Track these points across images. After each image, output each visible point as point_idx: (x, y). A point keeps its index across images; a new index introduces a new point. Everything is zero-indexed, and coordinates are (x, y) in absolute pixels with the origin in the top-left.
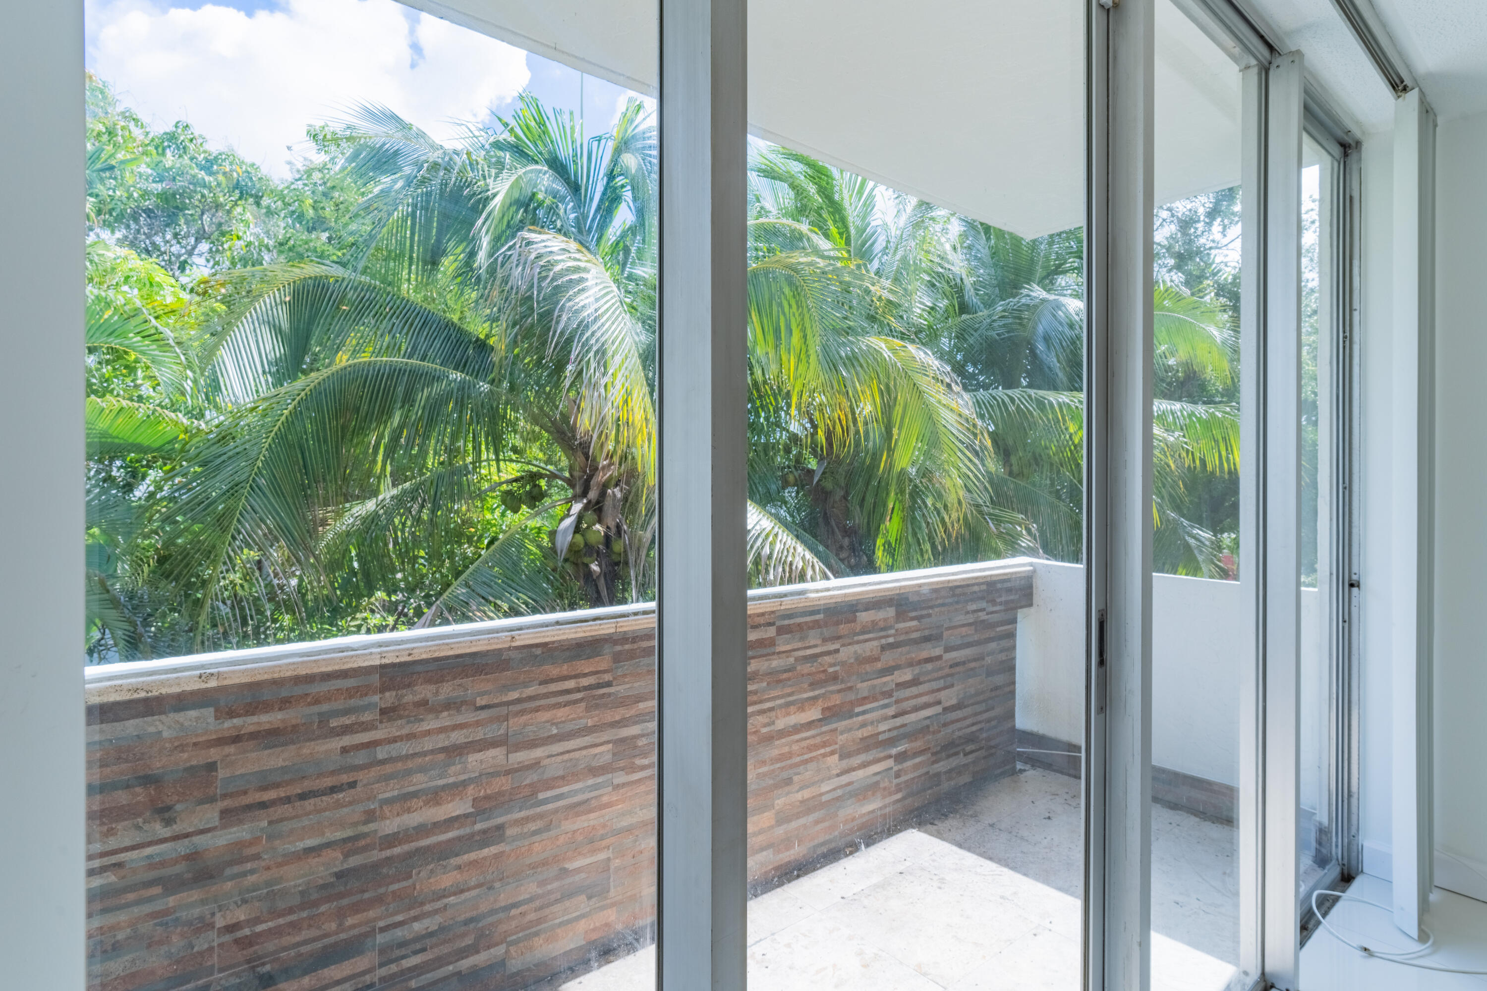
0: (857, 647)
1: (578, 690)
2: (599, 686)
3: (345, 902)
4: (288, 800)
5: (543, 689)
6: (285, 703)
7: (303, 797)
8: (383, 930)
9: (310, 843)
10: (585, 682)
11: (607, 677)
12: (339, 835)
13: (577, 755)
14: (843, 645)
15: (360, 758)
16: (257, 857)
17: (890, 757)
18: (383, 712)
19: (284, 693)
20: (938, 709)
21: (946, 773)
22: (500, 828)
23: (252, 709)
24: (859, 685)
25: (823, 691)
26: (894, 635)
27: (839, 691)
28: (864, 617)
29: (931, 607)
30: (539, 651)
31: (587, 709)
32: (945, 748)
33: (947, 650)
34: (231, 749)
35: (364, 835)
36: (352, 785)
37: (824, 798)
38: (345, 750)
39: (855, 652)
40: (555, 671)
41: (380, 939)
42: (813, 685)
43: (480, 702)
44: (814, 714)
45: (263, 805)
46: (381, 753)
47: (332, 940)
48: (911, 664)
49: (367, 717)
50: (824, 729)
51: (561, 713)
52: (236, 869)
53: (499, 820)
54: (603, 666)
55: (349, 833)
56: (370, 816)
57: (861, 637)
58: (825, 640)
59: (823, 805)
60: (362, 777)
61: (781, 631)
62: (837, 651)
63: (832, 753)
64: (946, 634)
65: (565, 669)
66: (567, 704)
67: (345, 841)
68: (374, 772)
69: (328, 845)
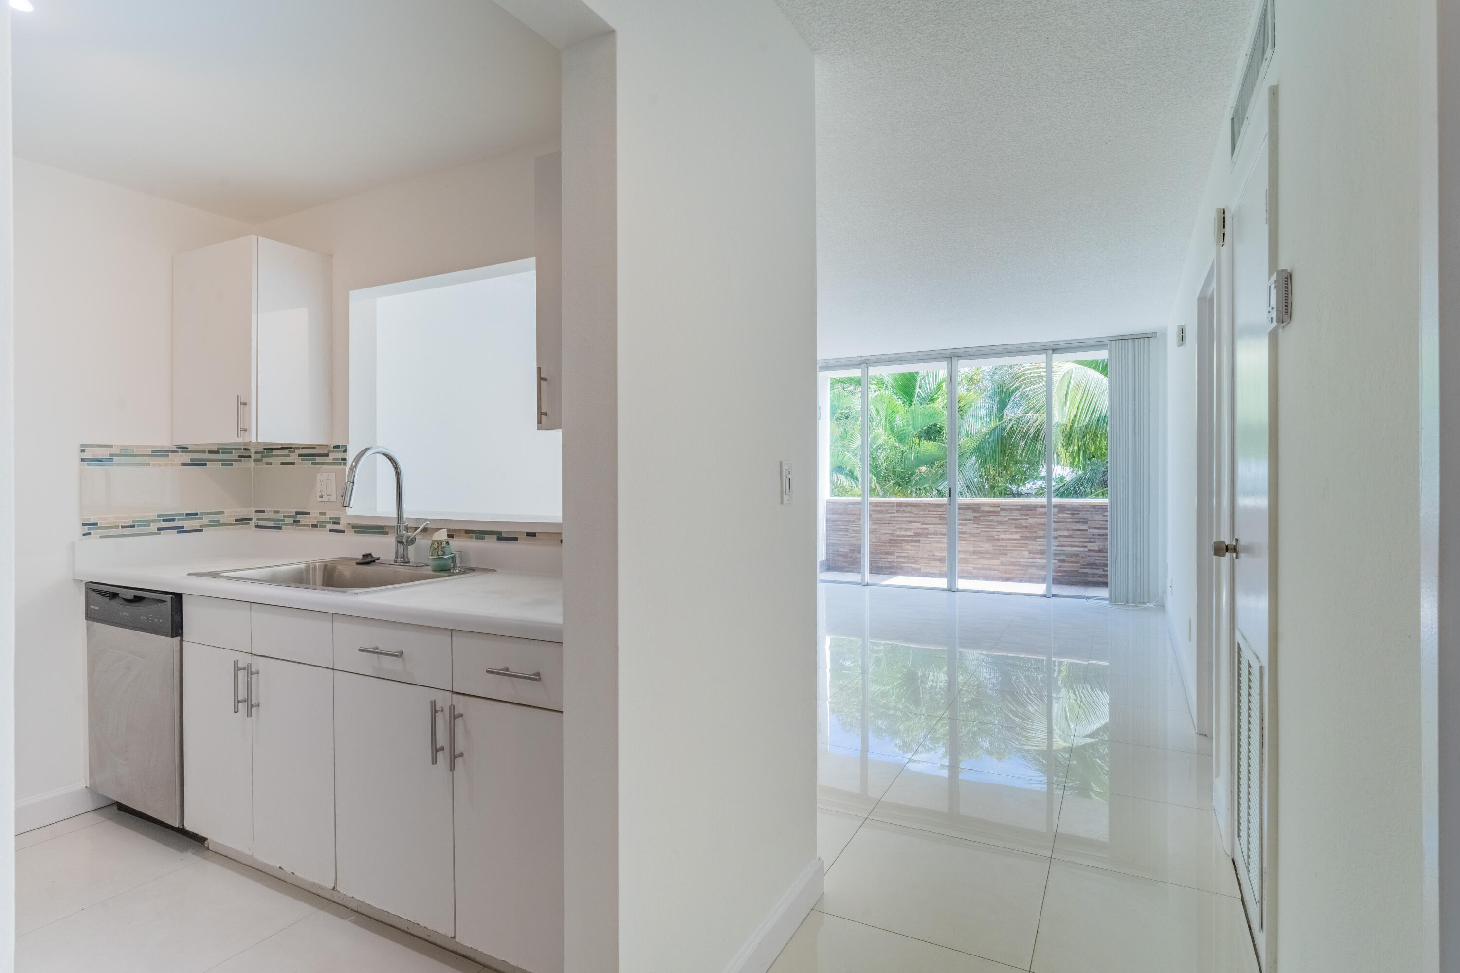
0: (1037, 519)
1: (937, 514)
2: (943, 514)
3: (891, 544)
4: (881, 523)
5: (929, 513)
6: (881, 506)
7: (884, 523)
8: (897, 552)
9: (885, 532)
10: (939, 513)
11: (944, 513)
12: (889, 532)
13: (937, 529)
14: (1031, 518)
15: (893, 519)
16: (877, 532)
17: (1056, 559)
18: (897, 511)
19: (881, 504)
20: (1086, 549)
21: (1090, 574)
22: (919, 540)
23: (877, 506)
24: (1038, 532)
25: (1021, 530)
26: (1057, 518)
27: (1028, 532)
28: (1040, 510)
29: (1080, 511)
30: (928, 504)
31: (940, 519)
32: (1088, 564)
33: (1090, 528)
34: (874, 513)
35: (893, 533)
36: (892, 523)
37: (1021, 564)
38: (890, 517)
39: (1036, 521)
40: (931, 509)
41: (897, 554)
42: (1016, 528)
43: (915, 513)
44: (1017, 536)
45: (878, 523)
46: (896, 519)
47: (888, 551)
48: (1068, 530)
49: (894, 511)
50: (1021, 542)
51: (933, 519)
52: (875, 533)
53: (919, 539)
54: (944, 510)
55: (891, 532)
56: (895, 530)
57: (1039, 516)
58: (1021, 515)
59: (1021, 565)
60: (893, 522)
61: (1002, 509)
62: (1028, 519)
63: (1025, 551)
64: (1089, 522)
65: (934, 509)
66: (934, 517)
67: (891, 533)
68: (895, 522)
69: (888, 533)
